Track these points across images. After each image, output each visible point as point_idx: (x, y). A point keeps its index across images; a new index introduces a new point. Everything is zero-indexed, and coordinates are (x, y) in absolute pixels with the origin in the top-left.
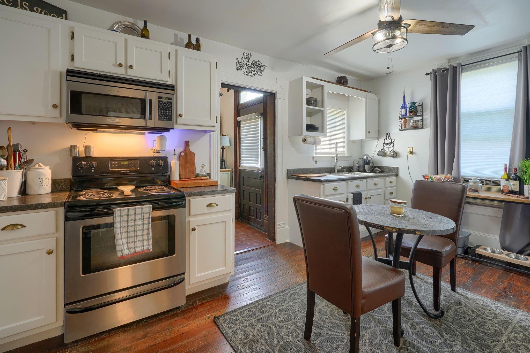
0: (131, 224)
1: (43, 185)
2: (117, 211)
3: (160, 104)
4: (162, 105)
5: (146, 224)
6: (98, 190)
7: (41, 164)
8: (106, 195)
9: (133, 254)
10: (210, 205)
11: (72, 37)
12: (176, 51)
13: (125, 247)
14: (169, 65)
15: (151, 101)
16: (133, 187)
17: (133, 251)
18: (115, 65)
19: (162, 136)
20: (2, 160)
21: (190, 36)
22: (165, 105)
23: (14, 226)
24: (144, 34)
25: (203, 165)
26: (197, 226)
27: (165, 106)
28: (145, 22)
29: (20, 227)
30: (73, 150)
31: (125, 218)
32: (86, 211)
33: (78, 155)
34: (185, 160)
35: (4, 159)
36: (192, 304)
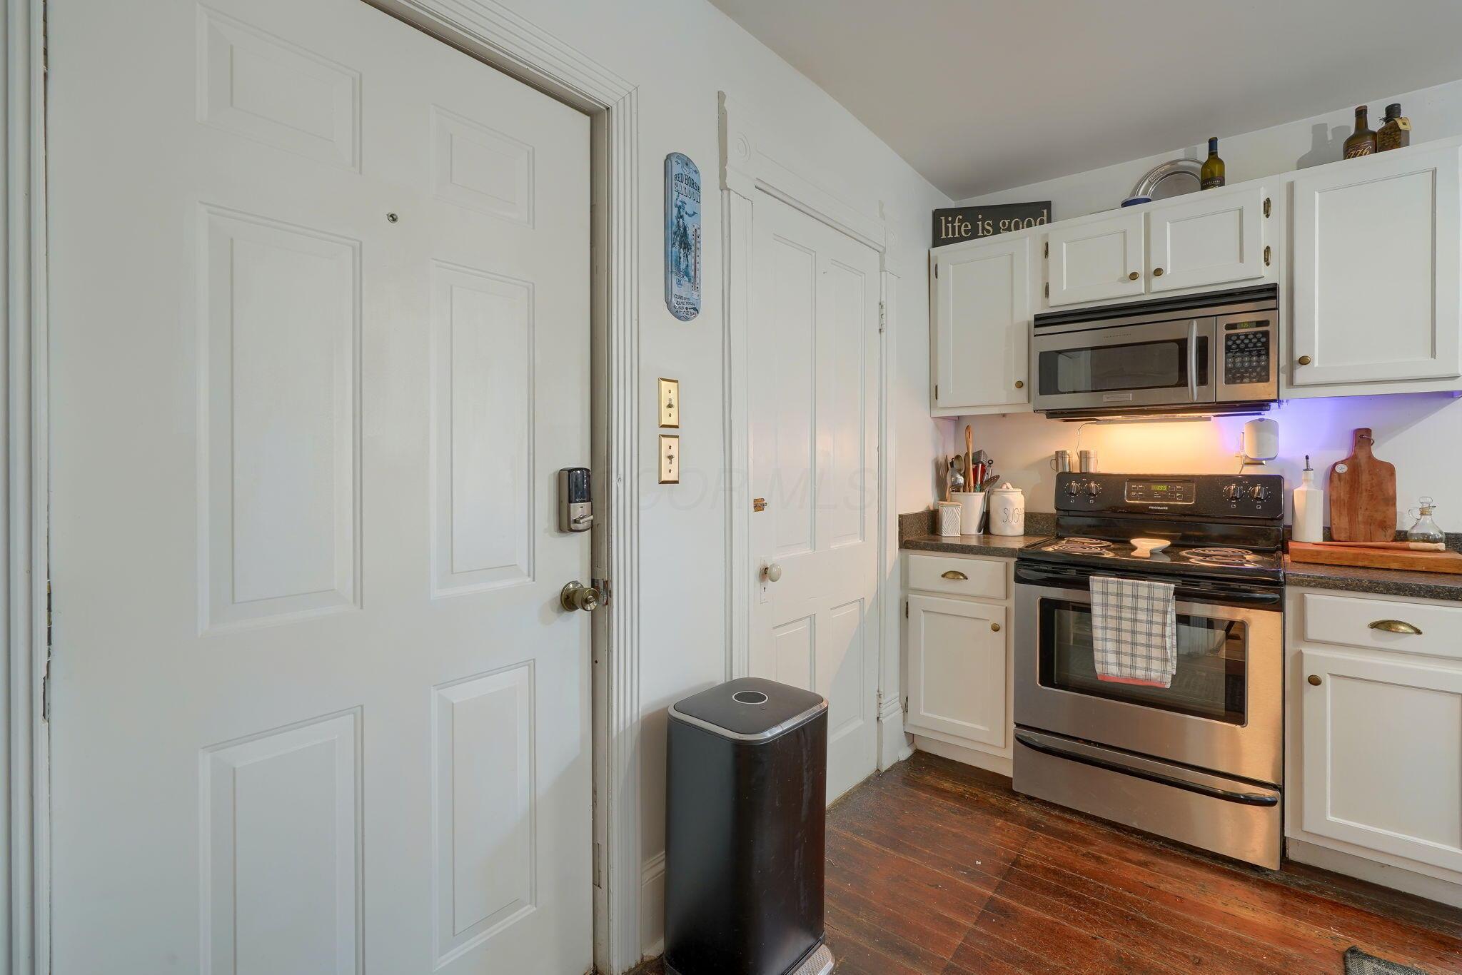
0: (1124, 615)
1: (1011, 520)
2: (1097, 582)
3: (1230, 343)
4: (1238, 345)
5: (1158, 623)
6: (1093, 540)
7: (1009, 485)
8: (1093, 550)
9: (1126, 678)
10: (1385, 626)
11: (1047, 253)
12: (1291, 187)
13: (1111, 658)
14: (1267, 232)
15: (1203, 343)
16: (1166, 543)
17: (1126, 672)
18: (1122, 280)
19: (1262, 420)
20: (959, 476)
21: (1361, 114)
22: (1246, 341)
23: (956, 575)
24: (1211, 176)
25: (1425, 505)
26: (1332, 675)
27: (1247, 344)
28: (1213, 143)
29: (961, 578)
30: (1060, 460)
31: (1112, 600)
32: (1045, 571)
33: (1068, 470)
35: (961, 475)
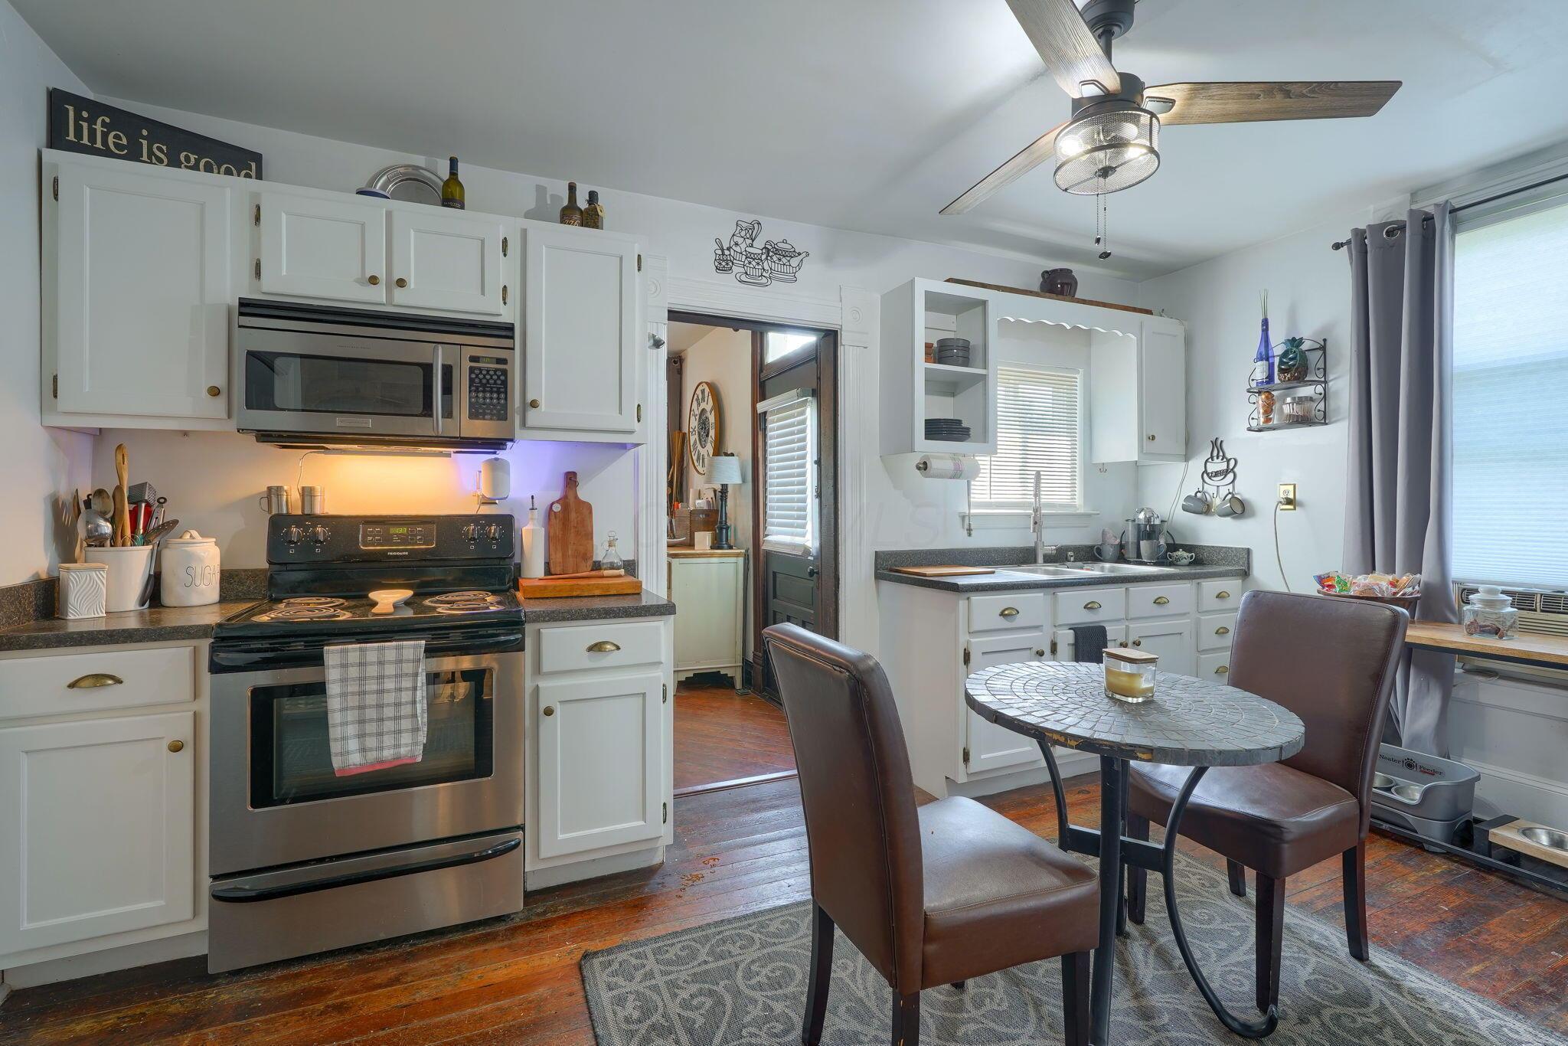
0: (368, 688)
1: (198, 583)
2: (332, 654)
3: (473, 376)
4: (481, 380)
5: (407, 689)
6: (323, 600)
7: (195, 533)
8: (325, 613)
9: (372, 764)
10: (597, 648)
11: (258, 219)
12: (524, 232)
13: (353, 745)
14: (503, 271)
15: (448, 370)
16: (409, 593)
17: (372, 756)
18: (359, 281)
19: (496, 459)
20: (102, 523)
21: (572, 188)
22: (488, 377)
23: (99, 680)
24: (451, 196)
25: (612, 538)
26: (560, 702)
27: (488, 381)
28: (454, 162)
29: (110, 682)
30: (274, 499)
31: (353, 672)
32: (259, 651)
33: (285, 512)
34: (563, 523)
35: (106, 520)
36: (545, 913)
